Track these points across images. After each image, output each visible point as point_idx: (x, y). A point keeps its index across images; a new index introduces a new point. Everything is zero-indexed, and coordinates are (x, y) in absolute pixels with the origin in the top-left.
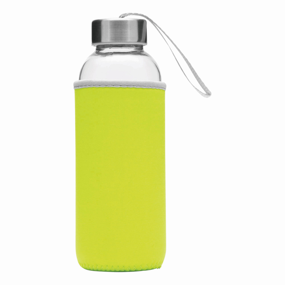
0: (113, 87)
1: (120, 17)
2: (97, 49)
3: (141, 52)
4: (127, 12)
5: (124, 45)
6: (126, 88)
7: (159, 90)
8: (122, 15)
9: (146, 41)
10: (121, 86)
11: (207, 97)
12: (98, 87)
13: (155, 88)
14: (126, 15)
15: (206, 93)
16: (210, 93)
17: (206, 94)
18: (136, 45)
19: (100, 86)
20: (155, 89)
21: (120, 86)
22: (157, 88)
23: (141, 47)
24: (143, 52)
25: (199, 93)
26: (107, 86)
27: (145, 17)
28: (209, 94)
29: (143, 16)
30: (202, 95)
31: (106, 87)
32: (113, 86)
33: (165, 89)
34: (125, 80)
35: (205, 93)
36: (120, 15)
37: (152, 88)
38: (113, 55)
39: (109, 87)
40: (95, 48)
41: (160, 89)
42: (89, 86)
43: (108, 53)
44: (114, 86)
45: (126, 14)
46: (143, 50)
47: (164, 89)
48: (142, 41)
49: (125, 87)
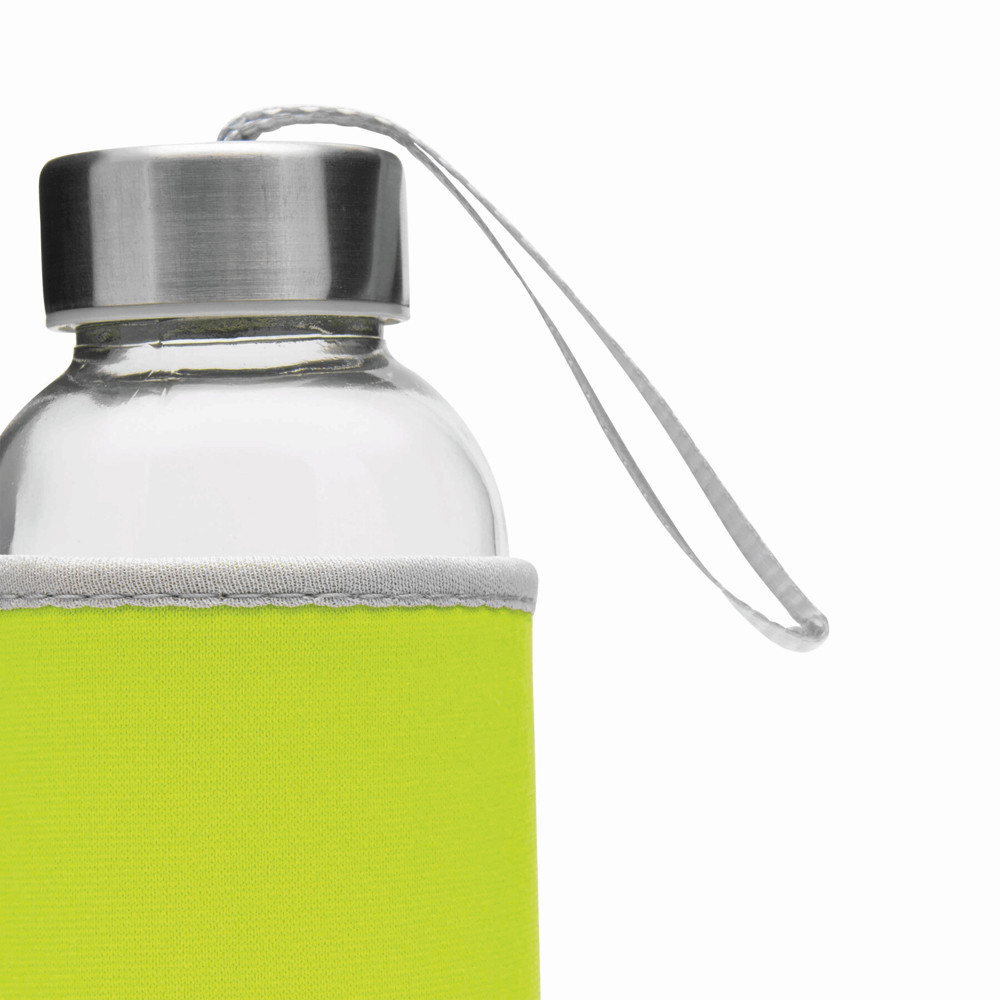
0: (170, 607)
1: (224, 135)
2: (78, 352)
3: (368, 364)
4: (272, 103)
5: (249, 319)
6: (258, 608)
7: (485, 614)
8: (240, 125)
9: (395, 294)
10: (225, 596)
11: (800, 649)
12: (73, 606)
13: (459, 606)
14: (264, 122)
15: (797, 618)
16: (818, 623)
17: (795, 631)
18: (332, 318)
19: (86, 603)
20: (459, 611)
21: (216, 602)
22: (472, 603)
23: (369, 334)
24: (382, 362)
25: (749, 620)
26: (135, 603)
27: (390, 131)
28: (812, 629)
29: (372, 124)
30: (768, 634)
31: (128, 607)
32: (171, 602)
33: (529, 600)
34: (249, 560)
35: (789, 622)
36: (223, 125)
37: (436, 603)
38: (174, 387)
39: (146, 604)
40: (70, 341)
41: (493, 609)
42: (22, 603)
43: (145, 376)
44: (181, 603)
45: (263, 116)
46: (376, 352)
47: (517, 605)
48: (371, 288)
49: (254, 604)
